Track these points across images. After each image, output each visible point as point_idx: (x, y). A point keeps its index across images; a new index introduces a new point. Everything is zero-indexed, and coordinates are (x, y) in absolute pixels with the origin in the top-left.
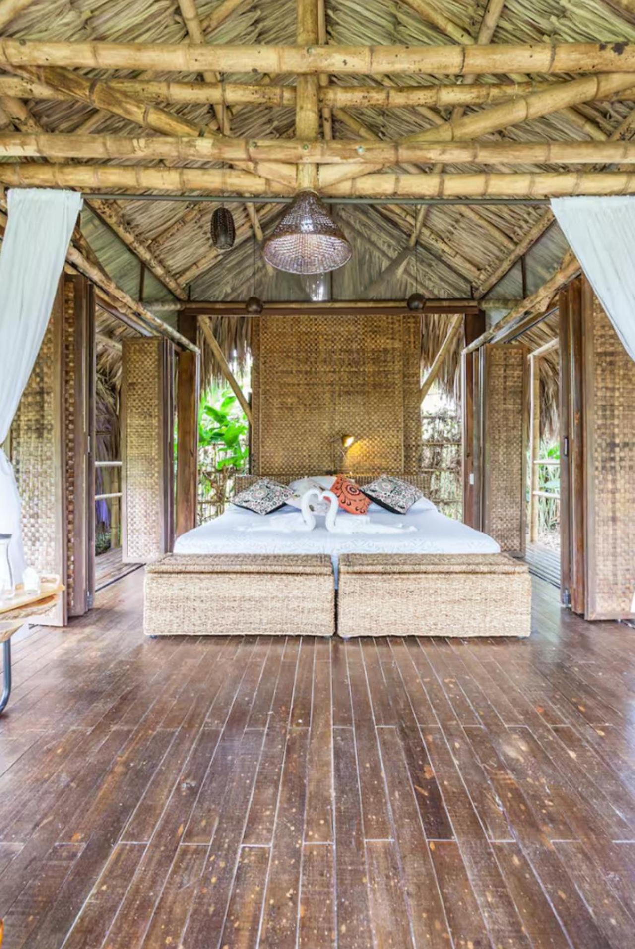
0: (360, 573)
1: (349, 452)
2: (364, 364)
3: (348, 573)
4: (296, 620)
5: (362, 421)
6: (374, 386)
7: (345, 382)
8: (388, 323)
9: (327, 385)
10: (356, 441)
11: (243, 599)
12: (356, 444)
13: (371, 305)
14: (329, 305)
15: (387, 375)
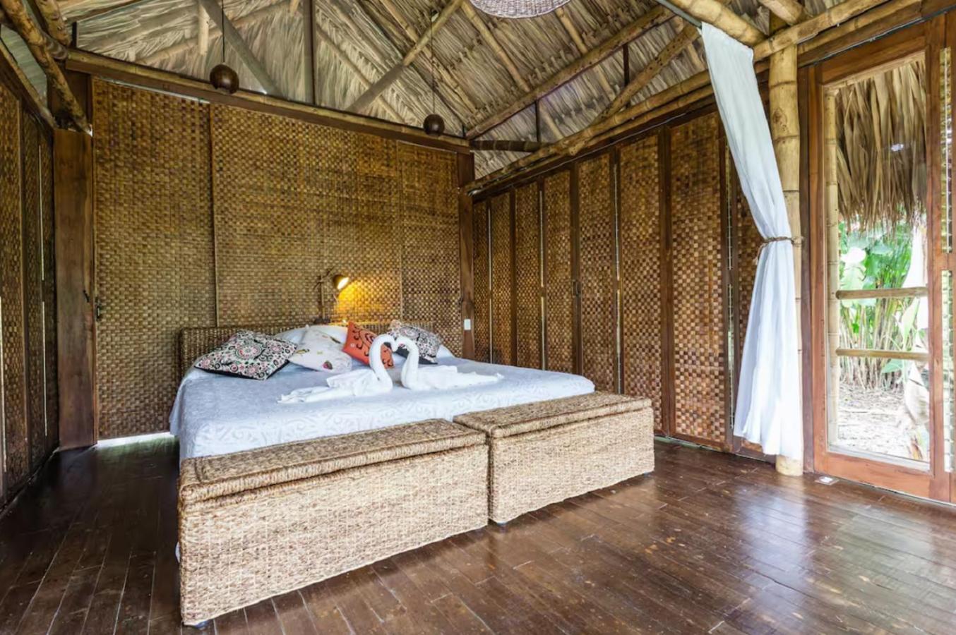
0: (516, 435)
1: (340, 296)
2: (356, 190)
3: (504, 437)
4: (446, 518)
5: (355, 259)
6: (369, 218)
7: (334, 209)
8: (382, 147)
9: (312, 212)
10: (350, 283)
11: (373, 506)
12: (350, 286)
13: (362, 121)
14: (310, 110)
15: (382, 207)
